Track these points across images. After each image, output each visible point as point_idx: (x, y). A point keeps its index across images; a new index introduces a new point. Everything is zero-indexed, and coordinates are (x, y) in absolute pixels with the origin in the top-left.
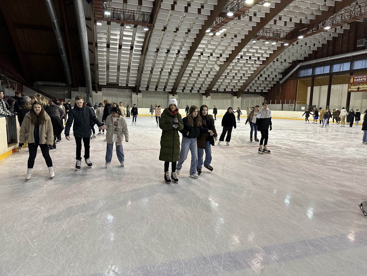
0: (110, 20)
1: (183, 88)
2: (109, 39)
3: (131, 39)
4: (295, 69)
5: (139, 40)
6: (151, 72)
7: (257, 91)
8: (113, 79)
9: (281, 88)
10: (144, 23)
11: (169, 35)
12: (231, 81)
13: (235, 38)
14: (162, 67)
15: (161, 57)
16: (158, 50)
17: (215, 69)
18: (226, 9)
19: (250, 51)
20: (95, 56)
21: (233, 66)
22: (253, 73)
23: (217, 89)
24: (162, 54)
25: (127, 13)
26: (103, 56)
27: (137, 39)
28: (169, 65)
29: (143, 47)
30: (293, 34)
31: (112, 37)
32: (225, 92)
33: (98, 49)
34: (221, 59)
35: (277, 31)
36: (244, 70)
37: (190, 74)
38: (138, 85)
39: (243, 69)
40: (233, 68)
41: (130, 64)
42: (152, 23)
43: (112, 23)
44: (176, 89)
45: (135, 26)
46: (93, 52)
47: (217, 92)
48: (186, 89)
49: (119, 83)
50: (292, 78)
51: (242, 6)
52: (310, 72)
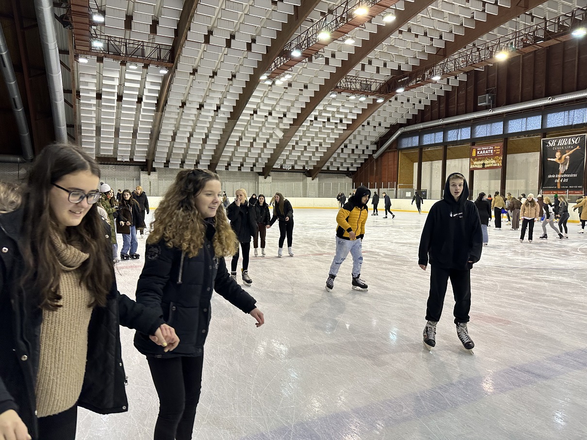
0: (103, 55)
1: (227, 165)
2: (100, 85)
3: (138, 86)
4: (394, 137)
5: (151, 88)
6: (173, 138)
7: (340, 169)
8: (107, 150)
9: (375, 165)
10: (159, 62)
11: (202, 81)
12: (302, 154)
13: (305, 90)
14: (191, 130)
15: (189, 115)
16: (184, 104)
17: (277, 136)
18: (290, 45)
19: (328, 109)
20: (75, 113)
21: (304, 132)
22: (334, 142)
23: (282, 166)
24: (190, 110)
25: (131, 45)
26: (90, 112)
27: (148, 86)
28: (203, 128)
29: (159, 100)
30: (389, 86)
31: (105, 82)
32: (293, 170)
33: (81, 101)
34: (285, 121)
35: (366, 81)
36: (320, 138)
37: (238, 143)
38: (150, 159)
39: (319, 136)
40: (304, 135)
41: (136, 125)
42: (173, 62)
43: (105, 59)
44: (216, 165)
45: (146, 66)
46: (71, 105)
47: (281, 170)
48: (231, 165)
49: (118, 157)
50: (390, 150)
51: (314, 43)
52: (415, 141)
